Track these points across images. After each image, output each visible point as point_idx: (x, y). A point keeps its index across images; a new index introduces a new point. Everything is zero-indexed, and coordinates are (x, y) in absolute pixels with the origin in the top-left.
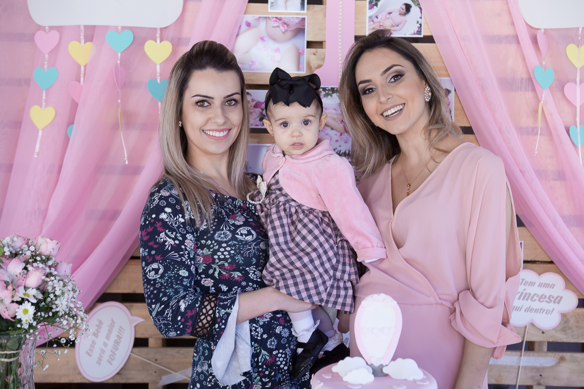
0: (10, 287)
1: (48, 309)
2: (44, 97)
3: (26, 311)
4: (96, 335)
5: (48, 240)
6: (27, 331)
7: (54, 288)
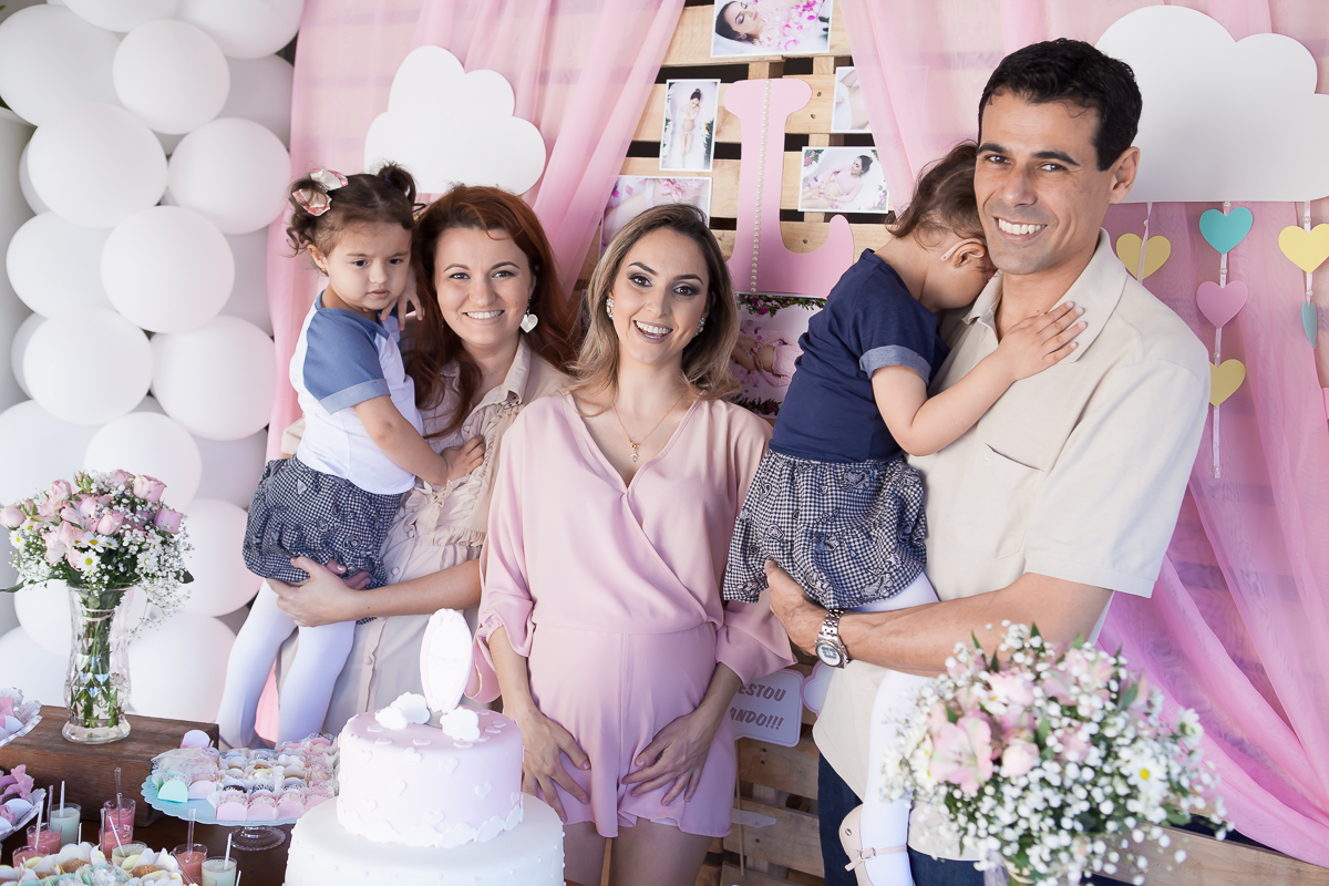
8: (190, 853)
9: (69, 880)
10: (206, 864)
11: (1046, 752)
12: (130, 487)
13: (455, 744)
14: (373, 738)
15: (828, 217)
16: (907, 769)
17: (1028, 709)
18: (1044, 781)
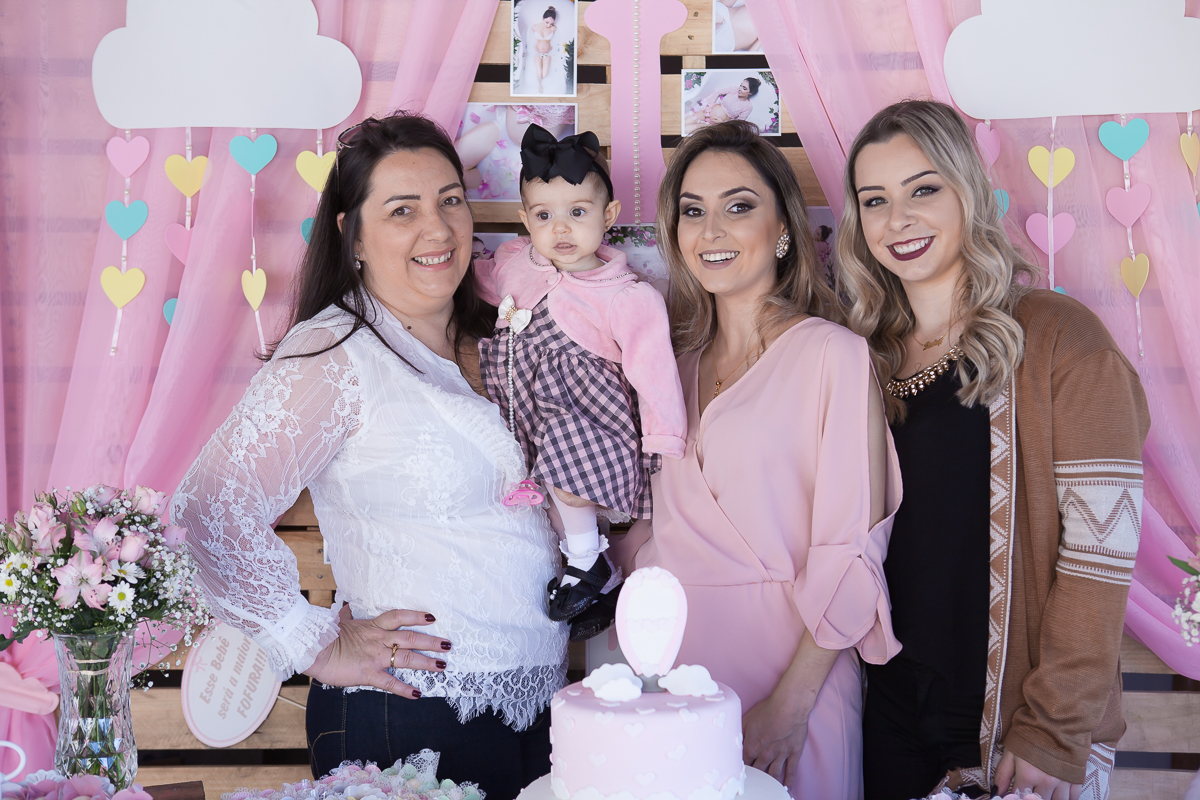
0: (99, 560)
1: (152, 595)
2: (124, 253)
3: (122, 596)
4: (216, 665)
5: (151, 491)
6: (122, 628)
7: (162, 562)
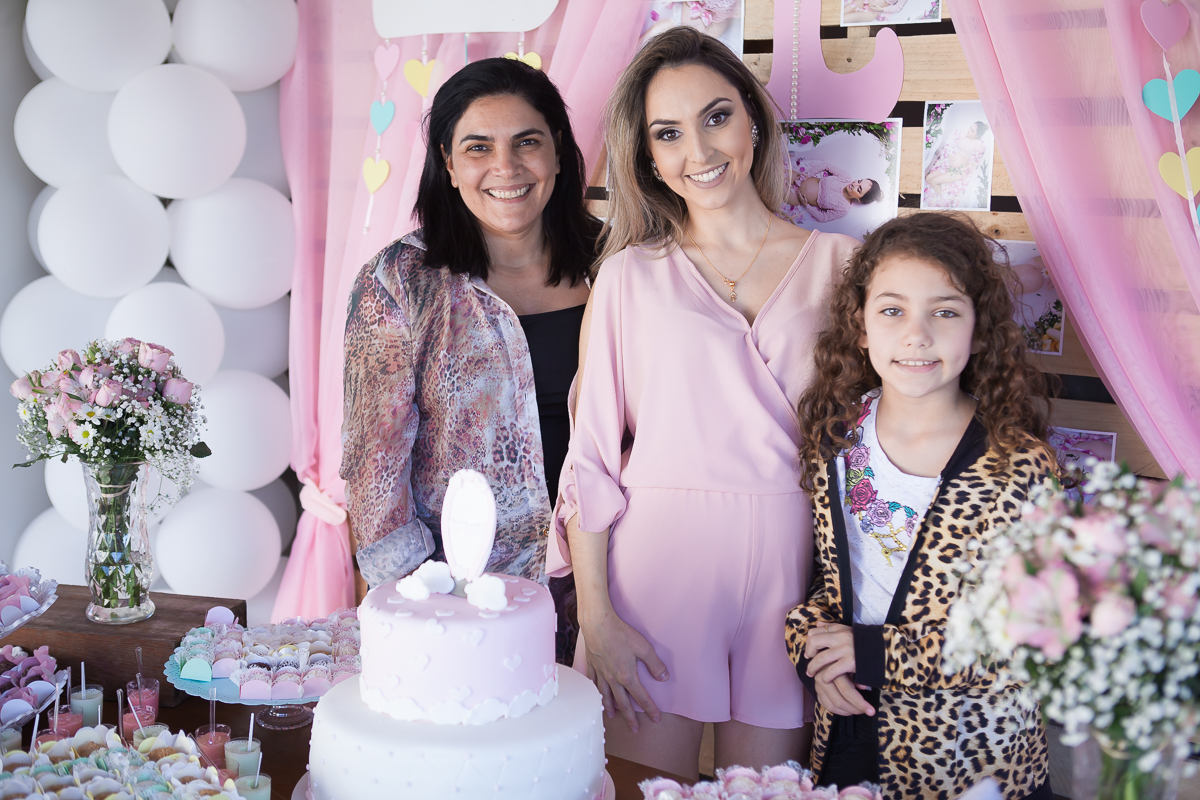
3: (86, 434)
8: (213, 734)
9: (82, 765)
10: (230, 745)
11: (1145, 608)
12: (135, 356)
13: (480, 614)
14: (392, 609)
15: (874, 30)
16: (978, 632)
17: (1121, 559)
18: (1142, 643)
